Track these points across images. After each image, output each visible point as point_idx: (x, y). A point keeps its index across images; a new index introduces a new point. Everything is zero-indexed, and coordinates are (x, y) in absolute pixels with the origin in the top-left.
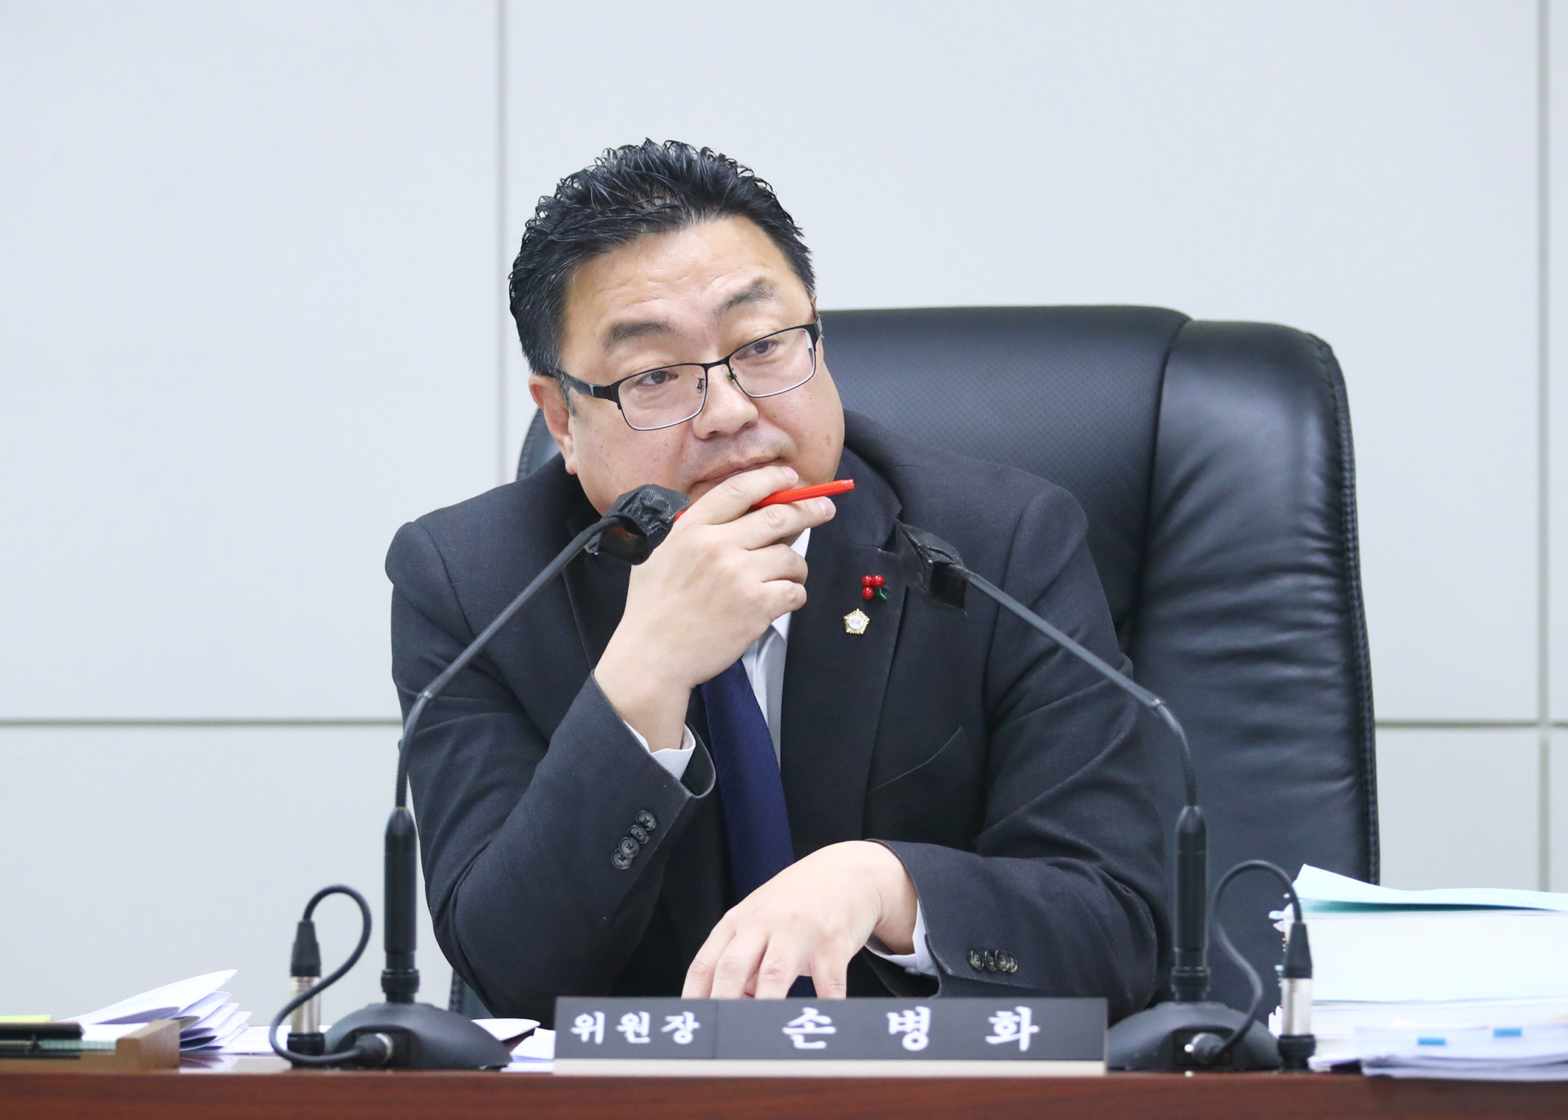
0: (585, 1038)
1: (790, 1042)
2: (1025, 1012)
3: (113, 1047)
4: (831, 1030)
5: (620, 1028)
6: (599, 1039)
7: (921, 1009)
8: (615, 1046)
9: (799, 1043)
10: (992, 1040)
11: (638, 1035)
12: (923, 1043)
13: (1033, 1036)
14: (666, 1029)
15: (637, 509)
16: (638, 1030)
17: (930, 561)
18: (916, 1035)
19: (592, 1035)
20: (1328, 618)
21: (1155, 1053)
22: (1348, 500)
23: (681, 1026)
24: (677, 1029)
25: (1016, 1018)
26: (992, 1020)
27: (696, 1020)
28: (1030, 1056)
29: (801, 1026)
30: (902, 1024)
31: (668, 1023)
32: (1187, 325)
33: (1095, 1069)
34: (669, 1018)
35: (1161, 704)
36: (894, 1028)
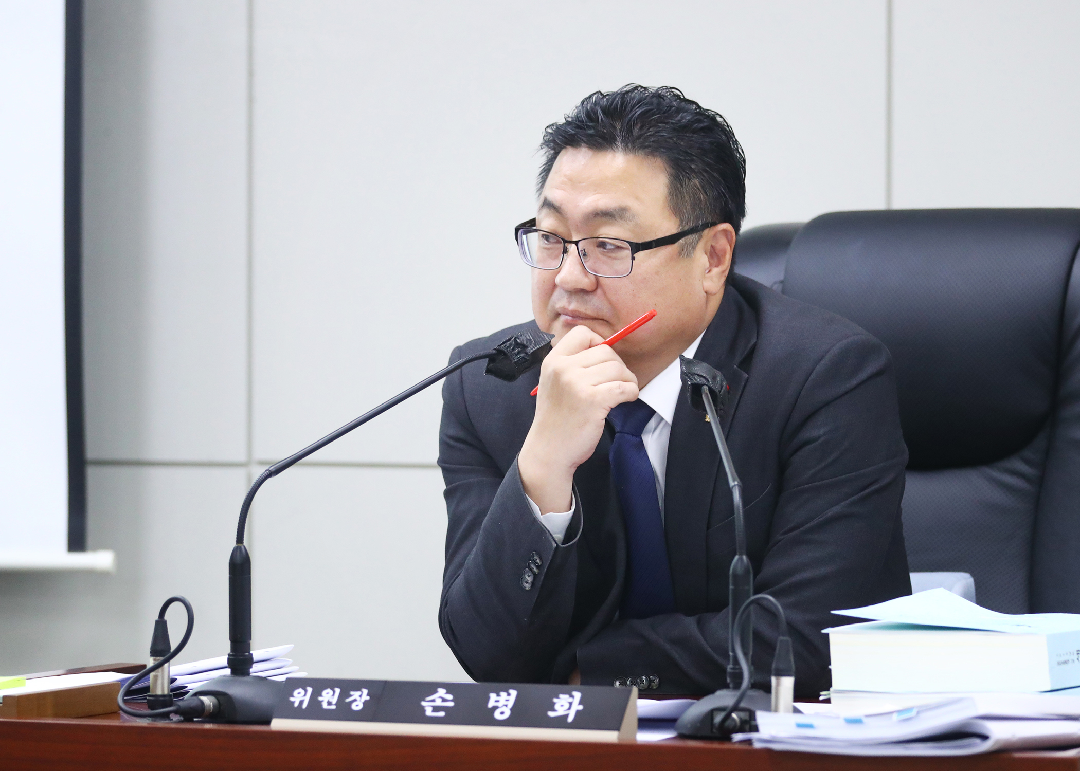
0: (296, 705)
1: (423, 710)
2: (577, 695)
4: (451, 704)
5: (320, 699)
6: (305, 706)
7: (511, 691)
8: (314, 710)
9: (429, 712)
10: (551, 714)
11: (329, 703)
12: (507, 714)
13: (578, 712)
14: (348, 700)
16: (330, 700)
18: (503, 709)
19: (301, 702)
23: (358, 699)
24: (355, 700)
25: (571, 700)
26: (555, 700)
27: (368, 694)
28: (573, 725)
29: (433, 701)
30: (497, 701)
31: (351, 696)
33: (613, 737)
34: (352, 693)
36: (491, 704)
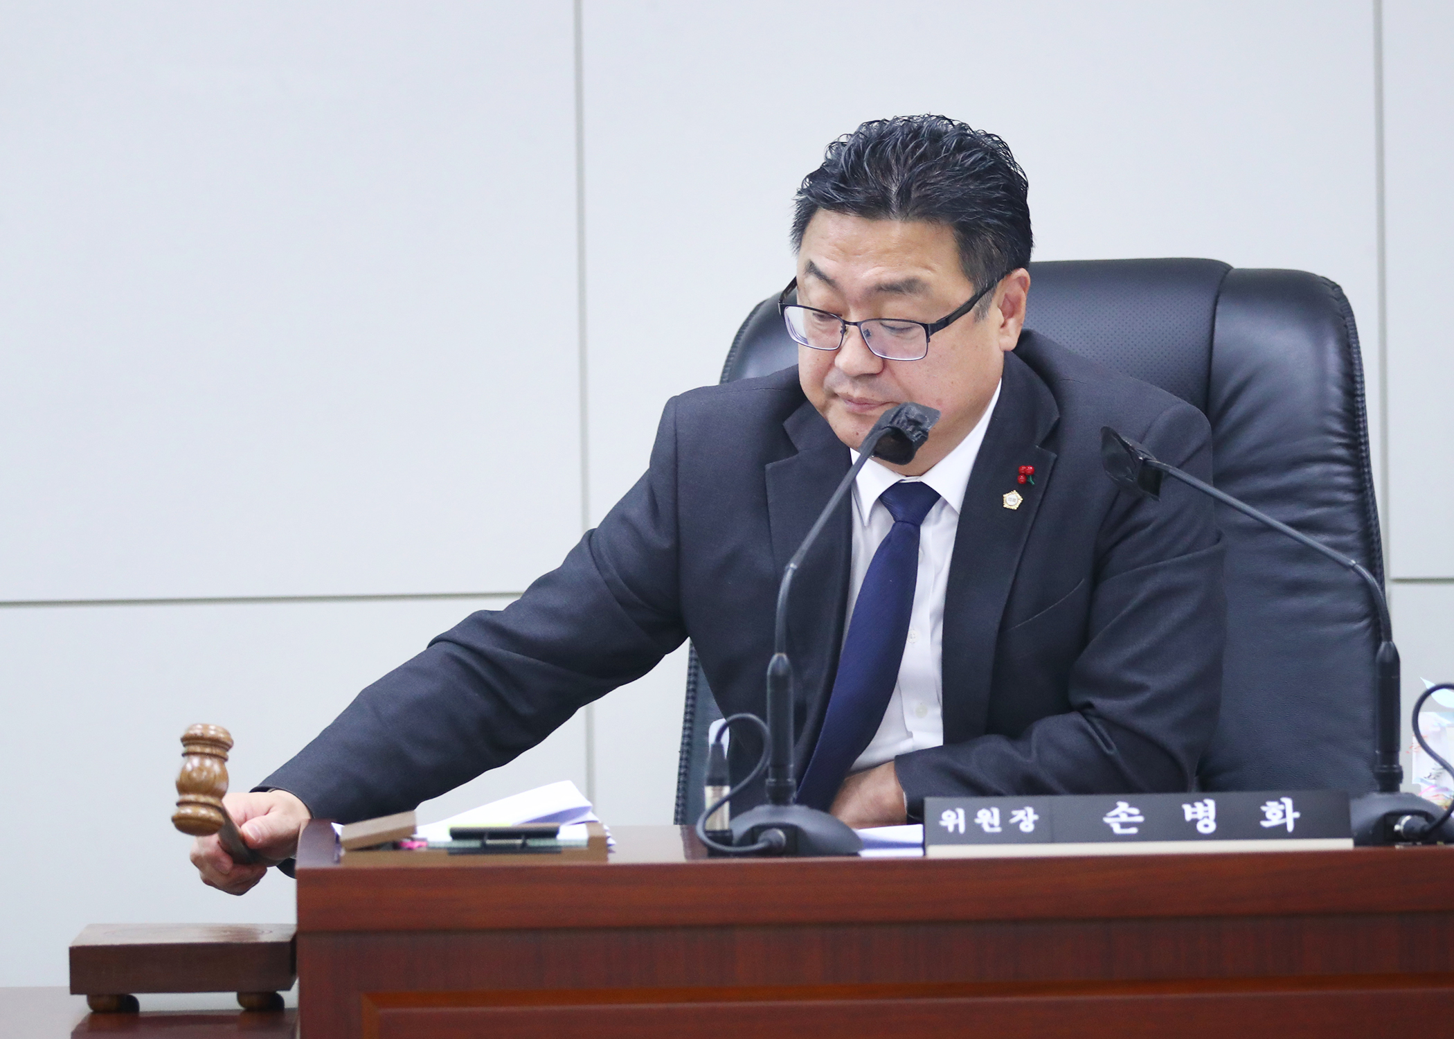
0: (951, 829)
1: (1108, 828)
2: (1288, 802)
3: (585, 844)
4: (1140, 819)
5: (977, 821)
6: (962, 829)
7: (1207, 801)
8: (975, 834)
9: (1117, 830)
10: (1265, 824)
11: (992, 826)
12: (1212, 827)
13: (1296, 821)
14: (1013, 821)
15: (903, 422)
16: (991, 822)
17: (1141, 458)
18: (1206, 821)
19: (956, 827)
20: (1348, 497)
21: (1371, 832)
22: (1360, 406)
23: (1024, 818)
24: (1021, 821)
25: (1282, 807)
26: (1263, 808)
27: (1035, 813)
28: (1296, 835)
29: (1117, 816)
30: (1195, 813)
31: (1014, 816)
32: (1231, 271)
33: (1346, 844)
34: (1014, 812)
35: (1357, 563)
36: (1189, 816)
